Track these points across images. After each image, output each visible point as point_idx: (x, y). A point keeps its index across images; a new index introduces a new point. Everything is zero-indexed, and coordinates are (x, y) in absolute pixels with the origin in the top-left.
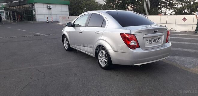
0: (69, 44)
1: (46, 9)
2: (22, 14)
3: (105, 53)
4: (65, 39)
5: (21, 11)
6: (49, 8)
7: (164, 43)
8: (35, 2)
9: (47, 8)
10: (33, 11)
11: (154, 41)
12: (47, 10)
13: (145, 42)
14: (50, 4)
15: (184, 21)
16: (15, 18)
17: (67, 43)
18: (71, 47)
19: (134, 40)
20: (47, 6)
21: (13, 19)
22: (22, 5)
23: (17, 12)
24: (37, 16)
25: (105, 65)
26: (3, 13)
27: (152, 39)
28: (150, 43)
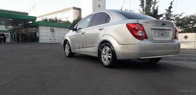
0: (70, 50)
1: (49, 31)
2: (26, 36)
3: (109, 49)
4: (67, 45)
5: (25, 34)
6: (53, 31)
7: (172, 39)
8: (39, 24)
9: (51, 30)
10: (37, 33)
11: (162, 34)
12: (51, 32)
13: (153, 34)
14: (54, 26)
15: (186, 39)
16: (19, 39)
17: (69, 48)
18: (72, 51)
19: (142, 31)
20: (51, 28)
21: (17, 41)
22: (27, 28)
23: (21, 34)
24: (40, 37)
25: (109, 62)
26: (8, 36)
27: (160, 32)
28: (159, 36)
